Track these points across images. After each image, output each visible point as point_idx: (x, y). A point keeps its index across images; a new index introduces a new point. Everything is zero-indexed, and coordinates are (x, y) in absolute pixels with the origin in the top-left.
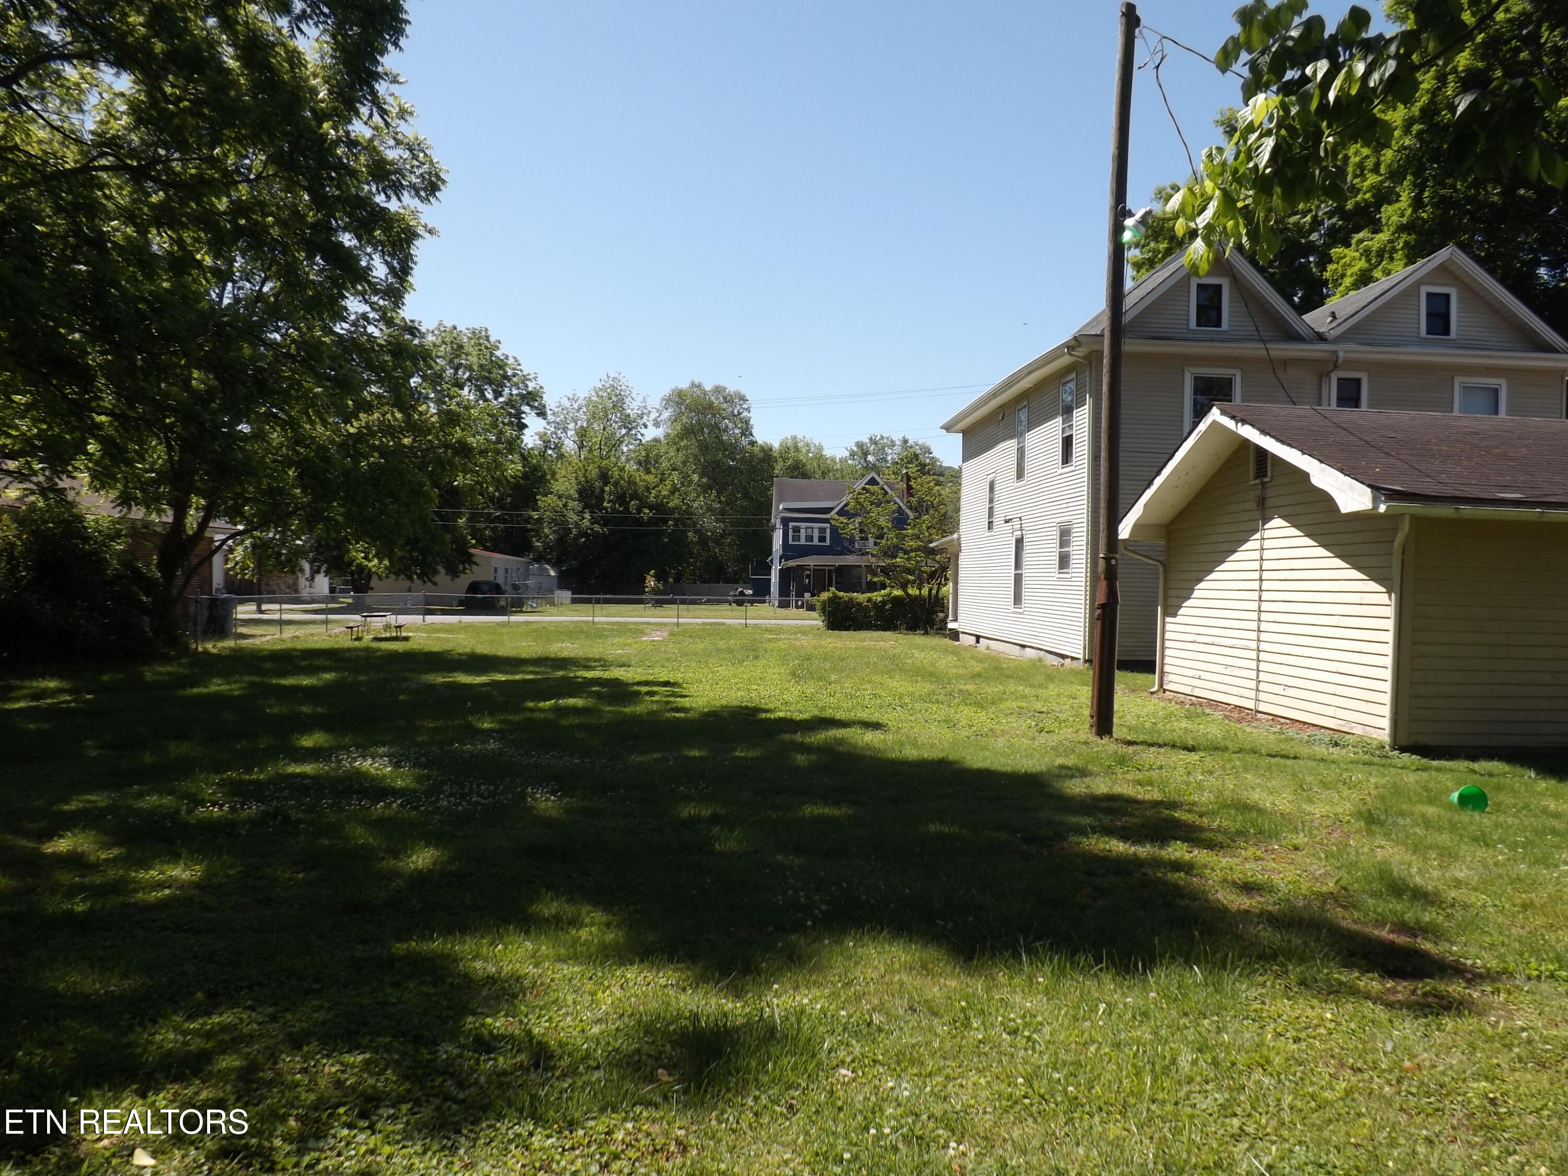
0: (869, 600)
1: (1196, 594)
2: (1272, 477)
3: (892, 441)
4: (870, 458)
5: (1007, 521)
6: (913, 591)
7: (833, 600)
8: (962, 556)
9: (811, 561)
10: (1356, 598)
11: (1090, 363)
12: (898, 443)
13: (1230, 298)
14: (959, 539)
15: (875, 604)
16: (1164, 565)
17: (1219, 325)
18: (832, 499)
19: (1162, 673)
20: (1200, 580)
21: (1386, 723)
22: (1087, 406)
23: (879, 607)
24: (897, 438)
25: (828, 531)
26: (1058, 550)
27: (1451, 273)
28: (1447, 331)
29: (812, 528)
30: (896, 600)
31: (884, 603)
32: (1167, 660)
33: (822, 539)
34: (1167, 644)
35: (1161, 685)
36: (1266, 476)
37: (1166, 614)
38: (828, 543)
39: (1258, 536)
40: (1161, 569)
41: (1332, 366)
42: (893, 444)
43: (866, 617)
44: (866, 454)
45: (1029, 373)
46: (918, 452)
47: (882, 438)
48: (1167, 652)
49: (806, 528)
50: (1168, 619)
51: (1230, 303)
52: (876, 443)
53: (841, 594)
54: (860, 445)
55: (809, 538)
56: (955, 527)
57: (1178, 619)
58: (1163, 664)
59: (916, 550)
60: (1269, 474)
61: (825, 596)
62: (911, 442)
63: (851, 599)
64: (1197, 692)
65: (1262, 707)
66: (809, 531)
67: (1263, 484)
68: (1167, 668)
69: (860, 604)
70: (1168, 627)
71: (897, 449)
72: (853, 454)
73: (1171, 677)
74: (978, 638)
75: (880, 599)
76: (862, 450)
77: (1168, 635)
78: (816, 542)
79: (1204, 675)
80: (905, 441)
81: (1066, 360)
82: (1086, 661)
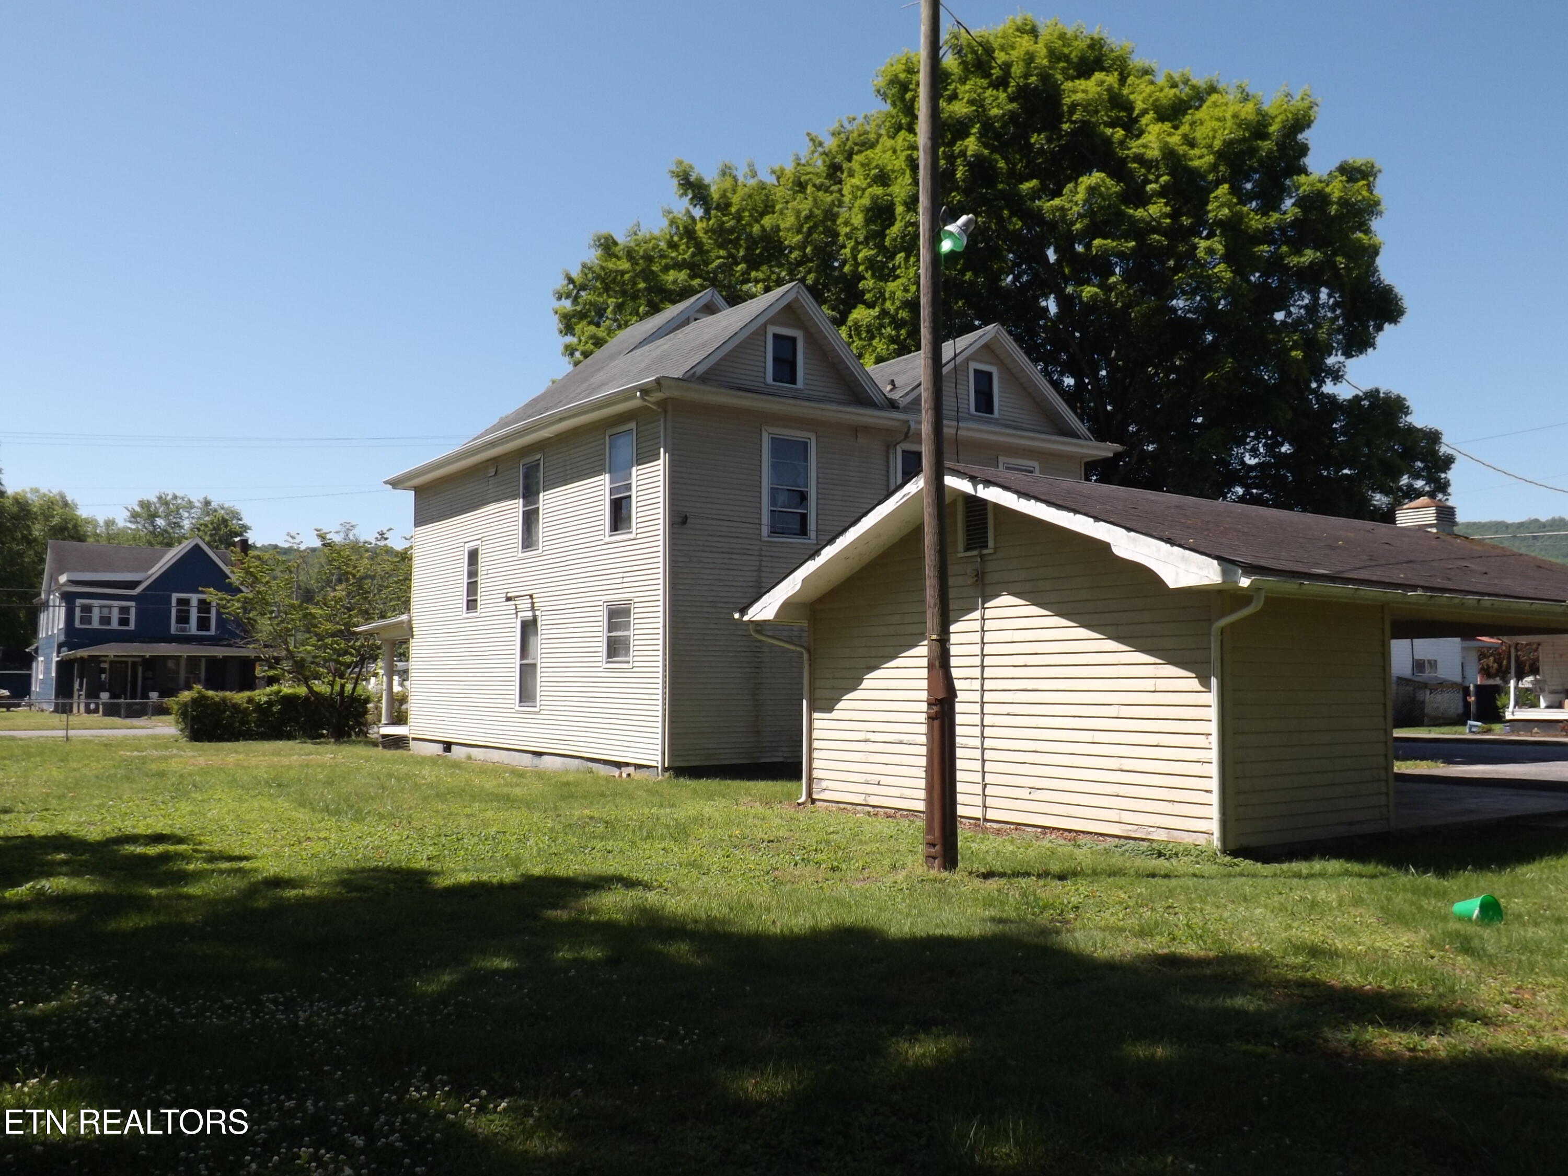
0: (250, 700)
1: (866, 684)
2: (996, 549)
3: (190, 502)
4: (160, 522)
5: (509, 599)
6: (321, 687)
7: (199, 702)
8: (413, 643)
9: (111, 651)
10: (1149, 685)
11: (666, 412)
12: (197, 504)
13: (805, 353)
14: (410, 621)
15: (258, 706)
16: (809, 651)
17: (793, 381)
18: (136, 570)
19: (810, 780)
20: (876, 668)
21: (1214, 826)
22: (661, 462)
23: (262, 710)
24: (196, 498)
25: (133, 611)
26: (606, 634)
27: (993, 351)
28: (990, 410)
29: (110, 607)
30: (289, 701)
31: (270, 703)
32: (816, 764)
33: (124, 621)
34: (816, 744)
35: (810, 794)
36: (986, 547)
37: (812, 709)
38: (132, 626)
39: (977, 614)
40: (806, 656)
41: (903, 437)
42: (190, 505)
43: (243, 723)
44: (153, 516)
45: (561, 420)
46: (227, 517)
47: (175, 497)
48: (816, 754)
49: (101, 607)
50: (816, 715)
51: (805, 358)
52: (167, 504)
53: (210, 693)
54: (145, 505)
55: (106, 620)
56: (406, 605)
57: (835, 714)
58: (810, 769)
59: (333, 635)
60: (991, 544)
61: (186, 696)
62: (214, 505)
63: (224, 700)
64: (873, 801)
65: (991, 815)
66: (105, 612)
67: (982, 556)
68: (816, 774)
69: (235, 706)
70: (816, 724)
71: (196, 513)
72: (134, 516)
73: (824, 784)
74: (448, 746)
75: (264, 699)
76: (147, 512)
77: (816, 734)
78: (115, 625)
79: (884, 780)
80: (207, 503)
81: (636, 403)
82: (665, 769)
